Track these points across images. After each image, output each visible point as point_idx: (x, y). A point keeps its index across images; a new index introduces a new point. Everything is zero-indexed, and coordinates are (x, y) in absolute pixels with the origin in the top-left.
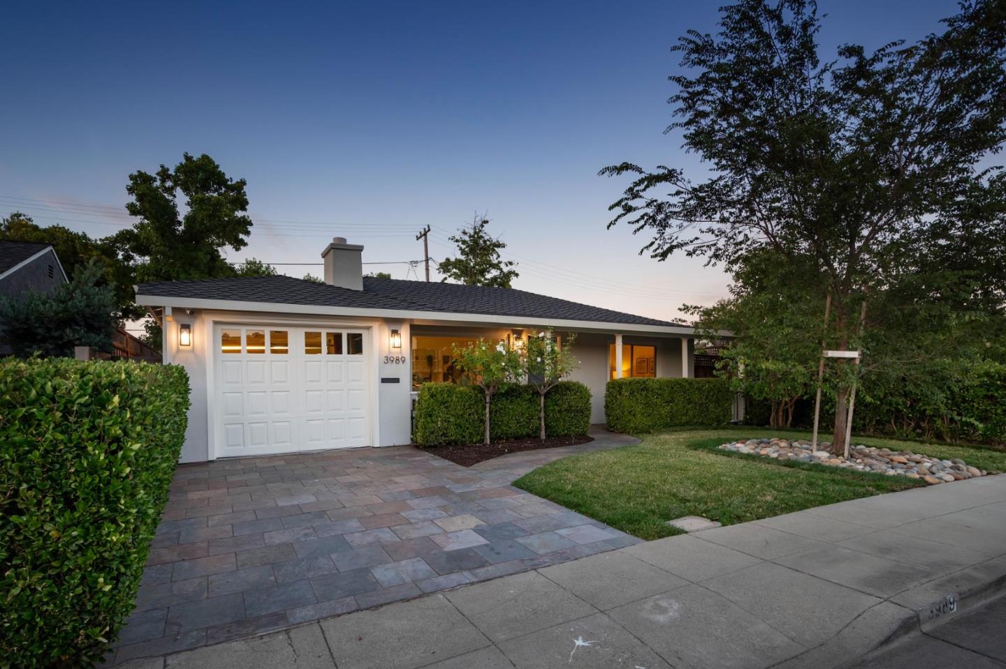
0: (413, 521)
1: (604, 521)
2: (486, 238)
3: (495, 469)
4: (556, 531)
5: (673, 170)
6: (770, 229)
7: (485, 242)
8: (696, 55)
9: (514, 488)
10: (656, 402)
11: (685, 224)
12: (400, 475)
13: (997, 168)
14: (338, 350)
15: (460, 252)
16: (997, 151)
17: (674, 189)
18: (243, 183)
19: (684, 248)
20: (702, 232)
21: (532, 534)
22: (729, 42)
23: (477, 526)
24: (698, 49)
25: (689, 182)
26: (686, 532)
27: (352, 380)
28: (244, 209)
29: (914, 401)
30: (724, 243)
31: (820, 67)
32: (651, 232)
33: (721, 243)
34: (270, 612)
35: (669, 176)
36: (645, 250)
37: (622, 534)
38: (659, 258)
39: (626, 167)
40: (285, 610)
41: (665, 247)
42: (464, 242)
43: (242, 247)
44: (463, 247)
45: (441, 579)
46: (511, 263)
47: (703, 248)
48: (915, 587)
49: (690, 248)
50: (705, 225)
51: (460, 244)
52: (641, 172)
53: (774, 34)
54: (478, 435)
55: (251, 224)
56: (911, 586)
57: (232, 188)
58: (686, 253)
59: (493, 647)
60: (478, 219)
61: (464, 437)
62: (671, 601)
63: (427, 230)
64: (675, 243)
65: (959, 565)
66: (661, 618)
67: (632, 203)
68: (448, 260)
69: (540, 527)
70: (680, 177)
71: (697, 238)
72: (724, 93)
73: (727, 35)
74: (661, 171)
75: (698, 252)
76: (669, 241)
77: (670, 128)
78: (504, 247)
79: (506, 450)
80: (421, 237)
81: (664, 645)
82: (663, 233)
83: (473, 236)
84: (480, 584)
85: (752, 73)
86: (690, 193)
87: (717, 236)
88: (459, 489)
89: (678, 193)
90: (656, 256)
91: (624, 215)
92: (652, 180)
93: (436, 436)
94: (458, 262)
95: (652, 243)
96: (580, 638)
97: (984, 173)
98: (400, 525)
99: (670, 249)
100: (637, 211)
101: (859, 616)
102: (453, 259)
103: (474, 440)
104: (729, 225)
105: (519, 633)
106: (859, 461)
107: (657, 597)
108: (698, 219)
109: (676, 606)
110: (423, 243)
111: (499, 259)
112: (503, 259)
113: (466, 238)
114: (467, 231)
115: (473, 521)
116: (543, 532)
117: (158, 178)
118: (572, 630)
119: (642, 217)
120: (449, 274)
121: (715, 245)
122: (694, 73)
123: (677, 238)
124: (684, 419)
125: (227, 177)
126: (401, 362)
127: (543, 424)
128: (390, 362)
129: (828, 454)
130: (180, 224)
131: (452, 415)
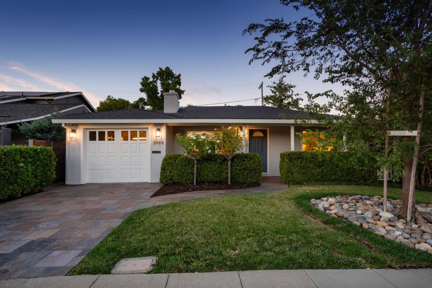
2: (286, 84)
7: (285, 86)
10: (309, 166)
15: (271, 92)
18: (180, 75)
27: (141, 152)
44: (273, 89)
46: (298, 95)
57: (176, 78)
63: (262, 84)
78: (295, 87)
79: (190, 190)
83: (279, 84)
93: (167, 180)
94: (272, 97)
102: (269, 96)
111: (292, 93)
112: (294, 93)
113: (275, 85)
114: (276, 82)
117: (152, 78)
124: (333, 177)
125: (174, 74)
126: (161, 144)
127: (229, 176)
128: (156, 143)
129: (392, 216)
130: (158, 93)
131: (176, 170)
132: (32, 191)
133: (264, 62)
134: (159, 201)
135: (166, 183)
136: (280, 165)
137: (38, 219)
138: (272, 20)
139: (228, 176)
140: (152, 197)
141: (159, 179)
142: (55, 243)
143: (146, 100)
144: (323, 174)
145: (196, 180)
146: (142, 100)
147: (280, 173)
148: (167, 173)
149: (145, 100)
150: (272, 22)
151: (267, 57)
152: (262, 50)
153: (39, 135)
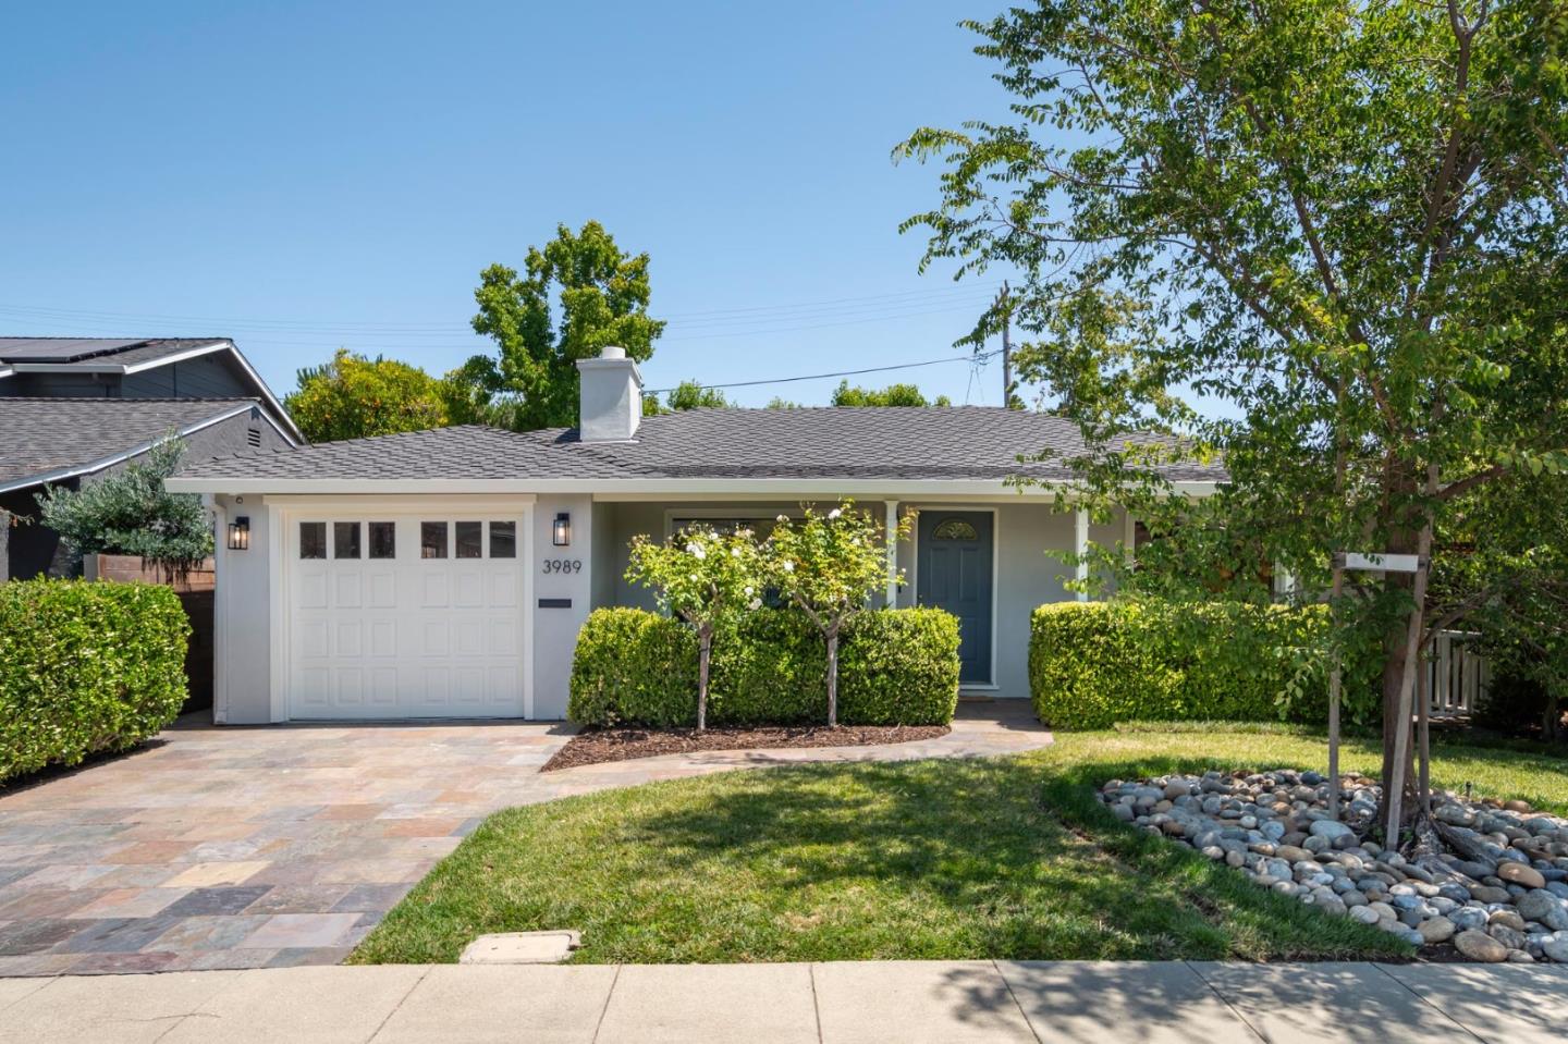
14: (475, 552)
18: (644, 260)
28: (642, 302)
54: (681, 710)
57: (628, 270)
61: (652, 713)
93: (595, 709)
125: (621, 252)
126: (573, 570)
127: (833, 698)
128: (553, 570)
129: (1346, 831)
130: (551, 337)
131: (629, 672)
132: (115, 743)
133: (962, 271)
134: (573, 783)
135: (594, 721)
136: (1031, 655)
137: (182, 833)
138: (987, 128)
139: (828, 698)
140: (545, 769)
141: (567, 708)
142: (271, 896)
143: (498, 363)
144: (1192, 694)
145: (707, 712)
146: (479, 365)
147: (1029, 688)
148: (596, 682)
149: (494, 364)
150: (986, 135)
151: (975, 254)
152: (960, 225)
153: (113, 537)
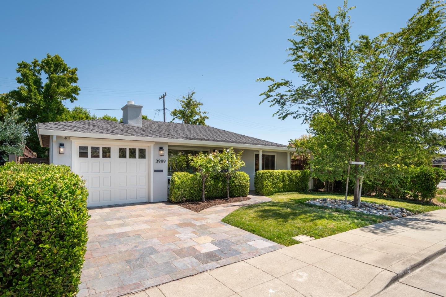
0: (182, 239)
1: (266, 238)
2: (194, 100)
3: (211, 213)
4: (247, 243)
5: (288, 81)
6: (328, 108)
7: (193, 102)
8: (300, 31)
9: (222, 223)
11: (293, 104)
12: (168, 217)
13: (418, 89)
14: (134, 157)
15: (181, 106)
16: (418, 81)
17: (288, 89)
19: (292, 115)
20: (299, 108)
21: (237, 244)
22: (315, 27)
23: (212, 241)
24: (301, 29)
25: (295, 87)
26: (301, 242)
28: (75, 82)
29: (384, 182)
30: (309, 114)
31: (351, 43)
32: (278, 107)
33: (308, 114)
34: (133, 283)
35: (286, 83)
36: (275, 115)
37: (275, 244)
38: (281, 119)
39: (267, 79)
40: (140, 282)
41: (284, 114)
42: (183, 102)
43: (75, 101)
44: (183, 104)
45: (205, 266)
46: (205, 113)
47: (300, 115)
48: (395, 264)
49: (295, 115)
50: (301, 105)
51: (181, 102)
52: (274, 81)
53: (332, 27)
54: (199, 196)
55: (80, 90)
56: (393, 263)
58: (293, 117)
59: (236, 294)
60: (190, 91)
61: (193, 198)
62: (303, 272)
63: (165, 95)
64: (288, 112)
65: (409, 254)
66: (301, 280)
67: (271, 94)
68: (176, 110)
69: (240, 241)
70: (291, 84)
71: (298, 111)
72: (311, 50)
73: (314, 24)
74: (283, 81)
75: (298, 117)
76: (286, 112)
77: (286, 62)
78: (202, 105)
80: (162, 98)
81: (304, 291)
82: (283, 108)
83: (188, 99)
84: (222, 267)
85: (323, 43)
86: (295, 92)
87: (306, 110)
88: (198, 223)
89: (289, 91)
90: (280, 118)
91: (266, 98)
92: (279, 85)
93: (181, 197)
95: (278, 112)
96: (271, 289)
97: (413, 91)
98: (177, 241)
99: (286, 115)
100: (272, 97)
101: (376, 276)
102: (178, 110)
103: (198, 199)
104: (311, 105)
105: (246, 288)
106: (365, 209)
107: (297, 271)
108: (298, 102)
109: (306, 275)
110: (163, 101)
111: (200, 111)
112: (202, 111)
113: (185, 100)
114: (185, 97)
115: (210, 239)
116: (241, 243)
117: (32, 65)
118: (267, 286)
119: (274, 100)
120: (176, 117)
121: (306, 114)
122: (299, 39)
123: (289, 110)
126: (164, 162)
128: (158, 162)
131: (188, 188)
139: (227, 192)
140: (196, 212)
145: (205, 196)
